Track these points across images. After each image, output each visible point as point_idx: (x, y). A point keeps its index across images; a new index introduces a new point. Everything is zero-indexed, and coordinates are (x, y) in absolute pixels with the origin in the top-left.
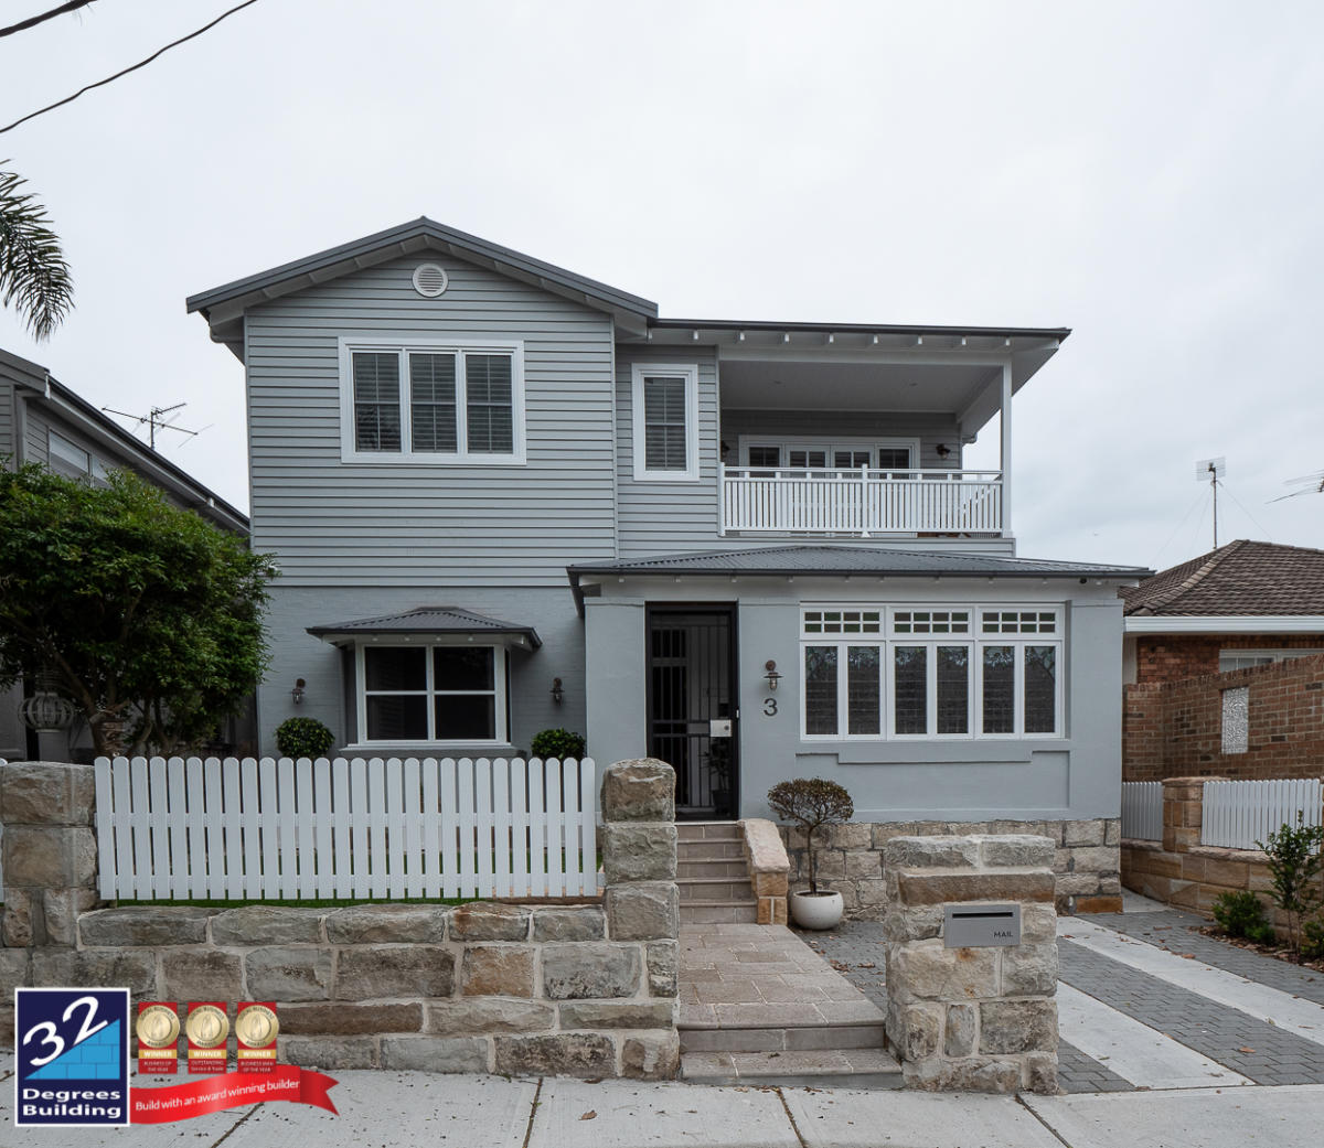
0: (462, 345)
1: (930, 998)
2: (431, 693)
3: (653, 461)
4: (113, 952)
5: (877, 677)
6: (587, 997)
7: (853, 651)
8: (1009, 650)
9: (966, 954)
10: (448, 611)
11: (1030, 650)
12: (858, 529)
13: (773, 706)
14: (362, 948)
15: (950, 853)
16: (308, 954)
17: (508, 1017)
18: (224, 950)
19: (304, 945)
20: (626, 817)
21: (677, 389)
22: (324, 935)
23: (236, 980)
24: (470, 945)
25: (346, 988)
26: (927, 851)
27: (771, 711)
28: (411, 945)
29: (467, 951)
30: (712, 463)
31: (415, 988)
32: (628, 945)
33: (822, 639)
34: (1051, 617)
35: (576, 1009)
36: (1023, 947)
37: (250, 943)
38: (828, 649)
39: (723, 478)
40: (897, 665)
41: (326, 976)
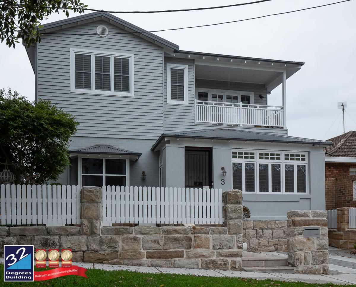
0: (113, 54)
1: (300, 250)
2: (104, 175)
3: (174, 97)
4: (110, 236)
5: (254, 173)
6: (223, 249)
7: (247, 165)
8: (292, 166)
9: (308, 239)
11: (298, 166)
12: (239, 123)
13: (224, 182)
14: (170, 236)
15: (305, 214)
16: (157, 237)
17: (205, 254)
18: (137, 236)
19: (156, 235)
20: (232, 203)
22: (161, 232)
23: (139, 244)
24: (196, 235)
25: (166, 246)
26: (300, 213)
28: (182, 235)
29: (195, 237)
30: (192, 99)
31: (182, 246)
32: (232, 235)
34: (304, 156)
35: (221, 252)
36: (321, 238)
37: (143, 234)
38: (239, 164)
39: (196, 104)
40: (260, 169)
41: (162, 243)
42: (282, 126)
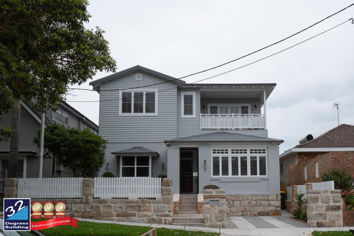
0: (145, 90)
1: (207, 213)
2: (136, 166)
3: (186, 113)
4: (96, 204)
5: (228, 163)
6: (159, 212)
7: (223, 158)
8: (256, 157)
9: (212, 207)
10: (140, 148)
11: (260, 157)
12: (232, 128)
13: (206, 169)
14: (129, 204)
15: (210, 192)
16: (122, 205)
17: (148, 215)
18: (111, 204)
19: (121, 204)
20: (165, 186)
21: (191, 97)
22: (124, 202)
23: (112, 209)
24: (143, 204)
25: (126, 210)
26: (207, 191)
27: (205, 170)
28: (135, 204)
29: (143, 205)
30: (198, 113)
31: (135, 210)
32: (165, 204)
33: (216, 155)
34: (264, 150)
35: (157, 214)
36: (221, 205)
37: (114, 203)
38: (217, 157)
39: (201, 117)
40: (232, 160)
41: (124, 208)
42: (264, 128)
